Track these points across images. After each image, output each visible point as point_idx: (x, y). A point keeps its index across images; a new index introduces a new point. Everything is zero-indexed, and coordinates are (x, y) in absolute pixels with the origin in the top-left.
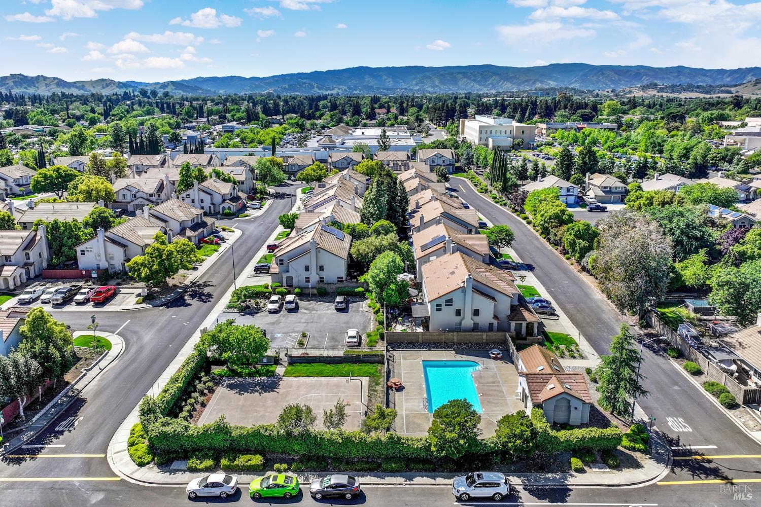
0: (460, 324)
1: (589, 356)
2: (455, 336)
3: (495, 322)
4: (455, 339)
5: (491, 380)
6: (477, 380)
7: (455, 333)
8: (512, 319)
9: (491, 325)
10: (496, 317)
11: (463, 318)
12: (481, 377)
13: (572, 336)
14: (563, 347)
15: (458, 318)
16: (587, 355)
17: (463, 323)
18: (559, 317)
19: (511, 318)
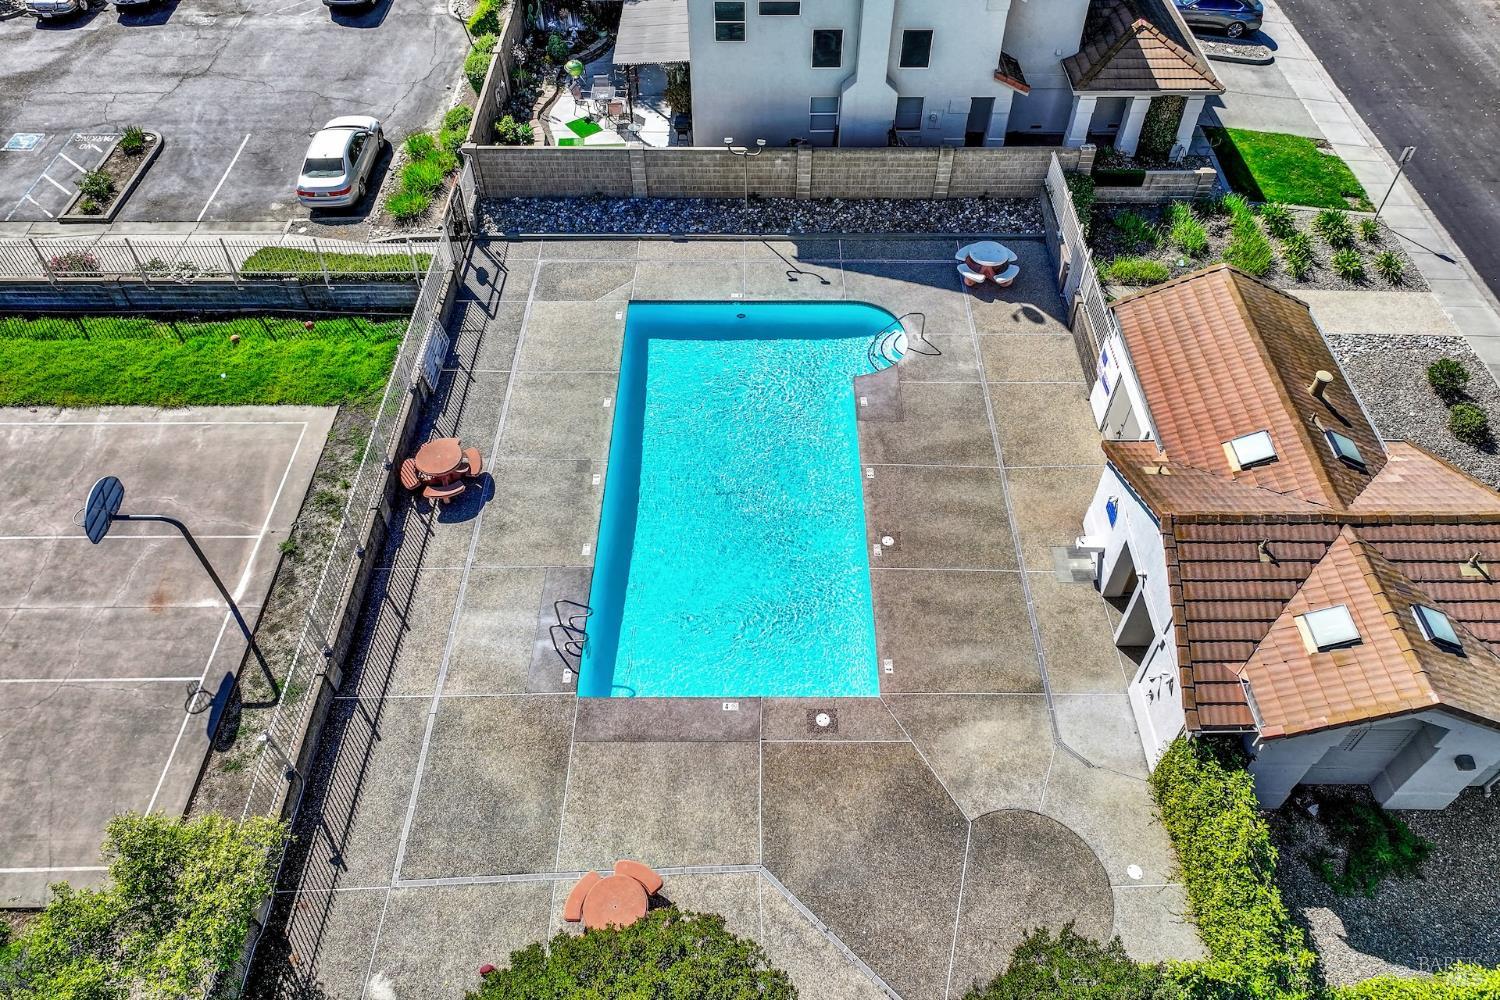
0: (835, 101)
1: (1423, 263)
2: (801, 170)
3: (1004, 96)
4: (804, 179)
5: (950, 432)
6: (881, 436)
7: (805, 156)
8: (1087, 82)
9: (982, 107)
10: (1009, 68)
11: (851, 78)
12: (900, 415)
13: (1337, 151)
14: (1306, 218)
15: (829, 75)
16: (1418, 261)
17: (849, 97)
18: (1273, 46)
19: (1079, 72)
